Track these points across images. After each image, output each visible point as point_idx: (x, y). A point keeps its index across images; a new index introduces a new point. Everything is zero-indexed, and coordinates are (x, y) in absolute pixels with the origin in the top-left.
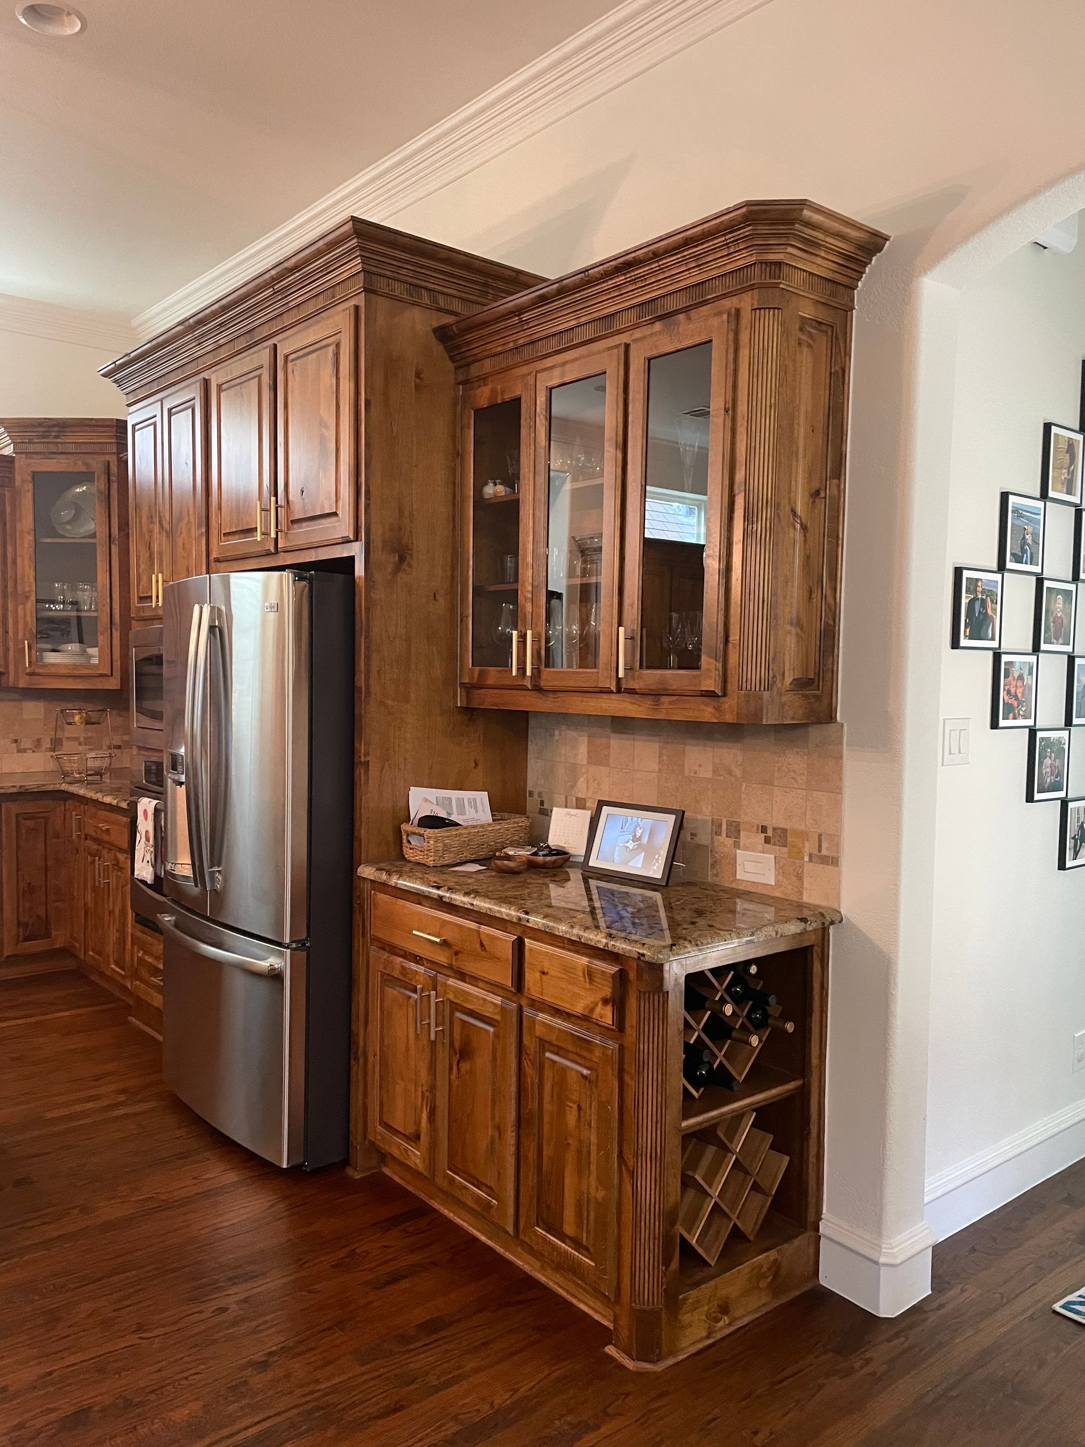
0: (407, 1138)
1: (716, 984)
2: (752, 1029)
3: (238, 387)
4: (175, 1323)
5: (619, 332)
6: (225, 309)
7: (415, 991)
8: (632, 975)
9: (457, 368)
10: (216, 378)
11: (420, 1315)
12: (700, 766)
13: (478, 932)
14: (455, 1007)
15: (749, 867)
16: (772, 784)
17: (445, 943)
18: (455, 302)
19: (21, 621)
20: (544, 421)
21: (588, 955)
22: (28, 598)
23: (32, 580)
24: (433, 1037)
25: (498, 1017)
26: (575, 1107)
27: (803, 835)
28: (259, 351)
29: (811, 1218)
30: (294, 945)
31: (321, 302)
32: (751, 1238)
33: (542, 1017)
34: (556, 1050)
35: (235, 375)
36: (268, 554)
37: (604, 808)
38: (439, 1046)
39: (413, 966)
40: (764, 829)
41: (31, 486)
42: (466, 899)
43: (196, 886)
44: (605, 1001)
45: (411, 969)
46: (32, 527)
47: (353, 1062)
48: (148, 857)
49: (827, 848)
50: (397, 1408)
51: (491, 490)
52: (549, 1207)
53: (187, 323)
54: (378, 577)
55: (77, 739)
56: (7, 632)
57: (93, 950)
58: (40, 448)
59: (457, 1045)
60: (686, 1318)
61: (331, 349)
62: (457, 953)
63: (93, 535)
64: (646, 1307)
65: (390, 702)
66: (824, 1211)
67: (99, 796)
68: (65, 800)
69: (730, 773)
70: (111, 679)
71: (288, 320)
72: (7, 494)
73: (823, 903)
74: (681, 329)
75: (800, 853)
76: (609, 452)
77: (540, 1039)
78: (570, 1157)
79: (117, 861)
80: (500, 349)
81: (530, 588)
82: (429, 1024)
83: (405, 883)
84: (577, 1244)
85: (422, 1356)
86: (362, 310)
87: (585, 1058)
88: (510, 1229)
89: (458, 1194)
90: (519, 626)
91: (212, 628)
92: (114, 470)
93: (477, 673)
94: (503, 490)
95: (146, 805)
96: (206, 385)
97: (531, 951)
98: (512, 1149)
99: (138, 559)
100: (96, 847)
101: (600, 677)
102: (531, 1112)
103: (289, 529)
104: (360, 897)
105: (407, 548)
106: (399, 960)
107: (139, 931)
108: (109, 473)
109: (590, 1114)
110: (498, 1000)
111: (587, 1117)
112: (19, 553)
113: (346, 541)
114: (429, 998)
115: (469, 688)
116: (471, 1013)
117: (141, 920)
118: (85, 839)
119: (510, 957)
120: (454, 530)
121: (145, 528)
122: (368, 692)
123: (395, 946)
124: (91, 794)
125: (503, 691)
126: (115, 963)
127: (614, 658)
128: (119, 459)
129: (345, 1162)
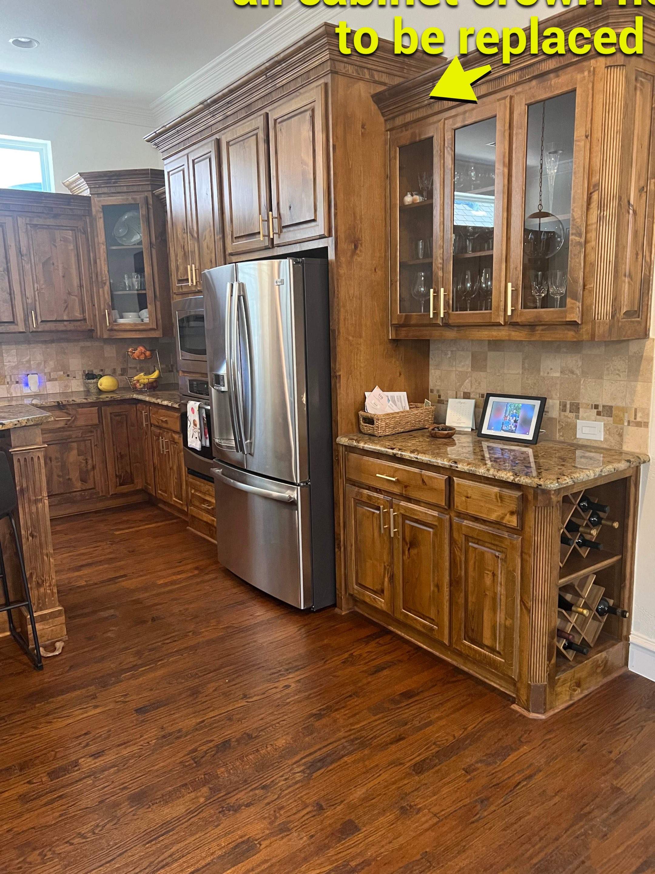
0: (375, 592)
1: (573, 501)
2: (591, 526)
3: (242, 142)
4: (264, 694)
5: (505, 88)
6: (232, 92)
7: (378, 509)
8: (530, 497)
9: (386, 121)
10: (225, 138)
11: (401, 688)
12: (551, 369)
13: (421, 475)
14: (405, 517)
15: (586, 430)
16: (602, 378)
17: (398, 482)
18: (384, 76)
19: (102, 299)
20: (450, 152)
21: (498, 486)
22: (105, 284)
23: (106, 272)
24: (392, 535)
25: (436, 523)
26: (490, 574)
27: (624, 410)
28: (256, 118)
29: (625, 633)
30: (302, 484)
31: (299, 82)
32: (592, 645)
33: (466, 522)
34: (477, 541)
35: (238, 135)
36: (266, 248)
37: (491, 398)
38: (396, 541)
39: (375, 495)
40: (596, 407)
41: (102, 215)
42: (412, 455)
43: (238, 451)
44: (512, 513)
45: (375, 497)
46: (104, 240)
47: (337, 550)
48: (196, 435)
49: (641, 417)
50: (400, 739)
51: (408, 199)
52: (473, 630)
53: (205, 103)
54: (343, 259)
55: (135, 368)
56: (94, 305)
57: (160, 490)
58: (105, 190)
59: (408, 539)
60: (559, 689)
61: (309, 113)
62: (406, 487)
63: (140, 243)
64: (539, 684)
65: (351, 338)
66: (632, 629)
67: (159, 401)
68: (136, 404)
69: (572, 372)
70: (157, 332)
71: (275, 96)
72: (88, 220)
73: (637, 451)
74: (553, 83)
75: (621, 421)
76: (498, 169)
77: (465, 535)
78: (488, 603)
79: (174, 438)
80: (417, 106)
81: (441, 261)
82: (389, 528)
83: (369, 446)
84: (492, 650)
85: (407, 711)
86: (330, 85)
87: (497, 546)
88: (446, 642)
89: (409, 622)
90: (434, 286)
91: (239, 297)
92: (150, 201)
93: (404, 317)
94: (418, 199)
95: (193, 405)
96: (218, 142)
97: (458, 484)
98: (447, 598)
99: (176, 256)
100: (159, 431)
101: (493, 316)
102: (460, 577)
103: (281, 232)
104: (338, 456)
105: (359, 240)
106: (366, 492)
107: (191, 479)
108: (147, 203)
109: (501, 578)
110: (435, 514)
111: (499, 579)
112: (97, 257)
113: (322, 237)
114: (388, 513)
115: (397, 327)
116: (417, 521)
117: (191, 472)
118: (151, 426)
119: (444, 488)
120: (386, 226)
121: (180, 236)
122: (339, 332)
123: (362, 483)
124: (153, 400)
125: (422, 328)
126: (176, 497)
127: (502, 303)
128: (153, 194)
129: (335, 605)
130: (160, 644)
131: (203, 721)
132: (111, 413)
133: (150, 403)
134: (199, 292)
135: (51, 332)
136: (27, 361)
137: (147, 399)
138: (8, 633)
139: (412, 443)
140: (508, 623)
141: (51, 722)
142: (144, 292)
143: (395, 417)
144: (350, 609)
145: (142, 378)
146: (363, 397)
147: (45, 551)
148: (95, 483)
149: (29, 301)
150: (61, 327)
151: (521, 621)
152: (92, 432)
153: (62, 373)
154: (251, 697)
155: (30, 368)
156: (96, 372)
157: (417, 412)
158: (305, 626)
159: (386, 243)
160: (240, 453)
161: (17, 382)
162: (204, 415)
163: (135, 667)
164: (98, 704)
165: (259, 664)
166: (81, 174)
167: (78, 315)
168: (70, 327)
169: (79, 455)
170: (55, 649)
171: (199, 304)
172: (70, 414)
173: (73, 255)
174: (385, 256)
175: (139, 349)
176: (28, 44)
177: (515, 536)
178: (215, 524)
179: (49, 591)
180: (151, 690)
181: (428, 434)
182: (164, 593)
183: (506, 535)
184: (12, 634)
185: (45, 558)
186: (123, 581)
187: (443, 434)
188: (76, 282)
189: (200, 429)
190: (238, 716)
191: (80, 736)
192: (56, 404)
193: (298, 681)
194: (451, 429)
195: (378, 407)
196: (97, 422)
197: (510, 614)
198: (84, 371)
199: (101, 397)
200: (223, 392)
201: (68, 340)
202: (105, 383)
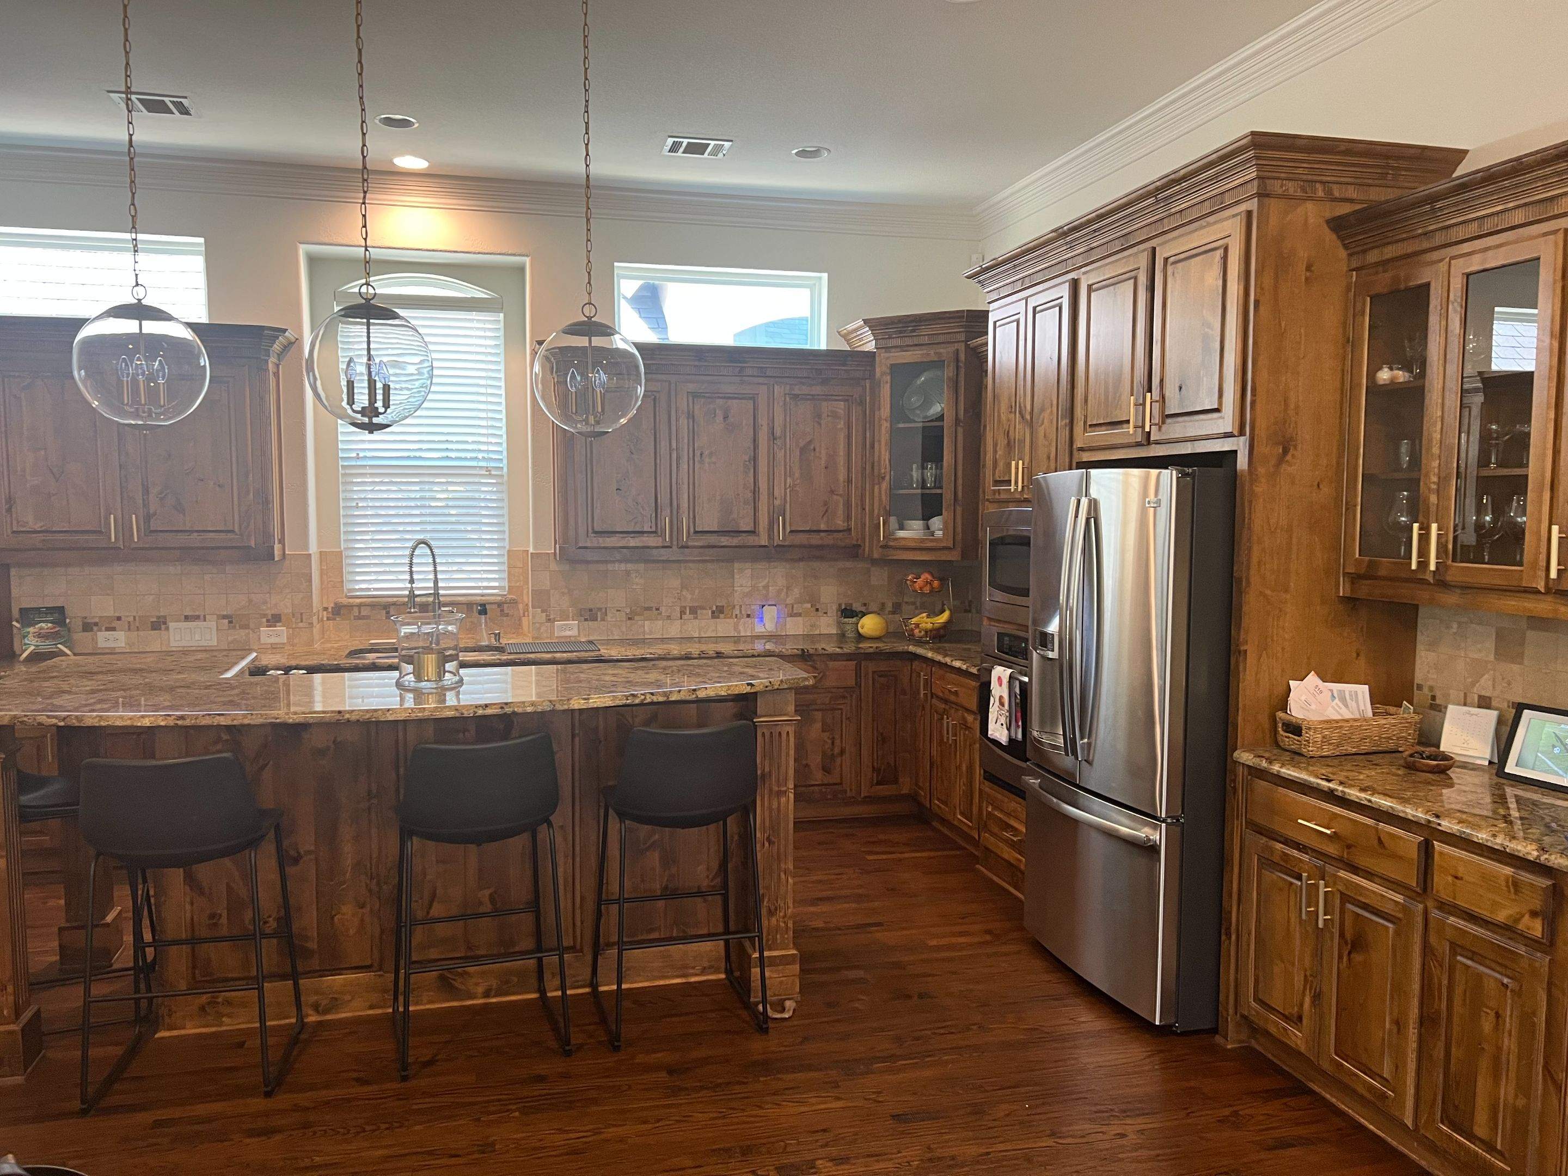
0: (1287, 1018)
3: (1112, 288)
5: (1558, 217)
7: (1299, 878)
9: (1350, 255)
10: (1086, 279)
13: (1377, 829)
14: (1345, 898)
17: (1335, 837)
19: (876, 499)
20: (1459, 309)
21: (1511, 866)
22: (883, 478)
23: (887, 462)
24: (1321, 925)
25: (1400, 915)
26: (1493, 1014)
28: (1136, 253)
30: (1169, 820)
31: (1208, 208)
33: (1453, 920)
34: (1470, 954)
35: (1108, 275)
36: (1138, 444)
37: (1526, 712)
38: (1327, 936)
39: (1295, 853)
41: (889, 378)
42: (1363, 795)
43: (1067, 755)
44: (1534, 914)
45: (1294, 857)
46: (889, 415)
47: (1223, 937)
48: (1003, 720)
52: (1456, 1107)
53: (1061, 230)
54: (1261, 470)
55: (913, 603)
56: (864, 509)
57: (938, 799)
58: (898, 342)
59: (1348, 936)
65: (1268, 592)
67: (948, 660)
68: (912, 661)
70: (953, 553)
71: (1168, 225)
72: (868, 385)
77: (1451, 942)
78: (1485, 1065)
79: (966, 721)
82: (1317, 912)
83: (1289, 772)
84: (1490, 1147)
86: (1255, 215)
87: (1506, 967)
88: (1409, 1122)
89: (1346, 1079)
90: (1421, 518)
91: (1088, 521)
92: (962, 356)
93: (1365, 564)
94: (1401, 376)
95: (1000, 673)
96: (1075, 285)
97: (1441, 853)
98: (1415, 1045)
99: (995, 445)
100: (943, 706)
101: (1525, 576)
102: (1438, 1012)
103: (1163, 423)
104: (1234, 781)
105: (1291, 439)
106: (1279, 846)
107: (988, 787)
108: (957, 360)
109: (1510, 1022)
110: (1399, 898)
111: (1508, 1025)
112: (876, 438)
113: (1228, 435)
114: (1316, 886)
115: (1354, 579)
116: (1365, 907)
117: (990, 777)
118: (932, 697)
119: (1415, 856)
120: (1341, 418)
121: (1003, 417)
122: (1248, 583)
123: (1273, 831)
124: (939, 658)
125: (1397, 584)
126: (962, 814)
127: (1543, 557)
128: (967, 346)
129: (1214, 1031)
130: (929, 1032)
131: (988, 1154)
132: (874, 672)
133: (932, 661)
134: (1027, 501)
135: (802, 546)
136: (764, 587)
137: (930, 655)
138: (723, 976)
139: (1367, 775)
140: (1521, 1102)
141: (779, 1105)
142: (939, 491)
143: (1341, 727)
144: (1243, 1041)
145: (924, 622)
146: (1285, 687)
147: (783, 866)
148: (841, 775)
149: (777, 502)
150: (815, 540)
151: (1543, 1104)
152: (844, 697)
153: (809, 605)
154: (1064, 1137)
155: (766, 597)
156: (857, 607)
157: (1384, 722)
158: (1161, 1051)
159: (1341, 445)
160: (1071, 758)
161: (748, 616)
162: (1018, 691)
163: (892, 1058)
164: (840, 1096)
165: (1080, 1092)
166: (865, 321)
167: (840, 523)
168: (829, 540)
169: (823, 731)
170: (783, 1010)
171: (1025, 519)
172: (815, 668)
173: (842, 436)
174: (1338, 463)
175: (923, 577)
176: (815, 154)
177: (1539, 954)
178: (1022, 867)
179: (782, 925)
180: (915, 1094)
181: (1402, 762)
182: (937, 960)
183: (1522, 950)
184: (727, 978)
185: (783, 876)
186: (877, 931)
187: (1427, 765)
188: (842, 476)
189: (1010, 711)
190: (1040, 1159)
191: (817, 1131)
192: (799, 652)
193: (1141, 1132)
194: (1446, 757)
195: (1313, 707)
196: (854, 683)
197: (1524, 1088)
198: (840, 605)
199: (861, 646)
200: (1051, 659)
201: (821, 558)
202: (869, 624)
